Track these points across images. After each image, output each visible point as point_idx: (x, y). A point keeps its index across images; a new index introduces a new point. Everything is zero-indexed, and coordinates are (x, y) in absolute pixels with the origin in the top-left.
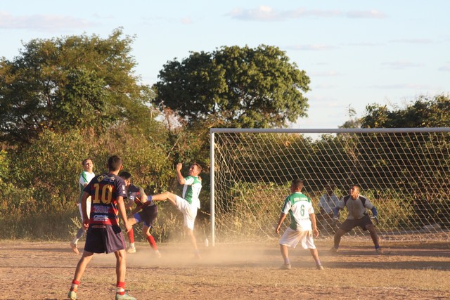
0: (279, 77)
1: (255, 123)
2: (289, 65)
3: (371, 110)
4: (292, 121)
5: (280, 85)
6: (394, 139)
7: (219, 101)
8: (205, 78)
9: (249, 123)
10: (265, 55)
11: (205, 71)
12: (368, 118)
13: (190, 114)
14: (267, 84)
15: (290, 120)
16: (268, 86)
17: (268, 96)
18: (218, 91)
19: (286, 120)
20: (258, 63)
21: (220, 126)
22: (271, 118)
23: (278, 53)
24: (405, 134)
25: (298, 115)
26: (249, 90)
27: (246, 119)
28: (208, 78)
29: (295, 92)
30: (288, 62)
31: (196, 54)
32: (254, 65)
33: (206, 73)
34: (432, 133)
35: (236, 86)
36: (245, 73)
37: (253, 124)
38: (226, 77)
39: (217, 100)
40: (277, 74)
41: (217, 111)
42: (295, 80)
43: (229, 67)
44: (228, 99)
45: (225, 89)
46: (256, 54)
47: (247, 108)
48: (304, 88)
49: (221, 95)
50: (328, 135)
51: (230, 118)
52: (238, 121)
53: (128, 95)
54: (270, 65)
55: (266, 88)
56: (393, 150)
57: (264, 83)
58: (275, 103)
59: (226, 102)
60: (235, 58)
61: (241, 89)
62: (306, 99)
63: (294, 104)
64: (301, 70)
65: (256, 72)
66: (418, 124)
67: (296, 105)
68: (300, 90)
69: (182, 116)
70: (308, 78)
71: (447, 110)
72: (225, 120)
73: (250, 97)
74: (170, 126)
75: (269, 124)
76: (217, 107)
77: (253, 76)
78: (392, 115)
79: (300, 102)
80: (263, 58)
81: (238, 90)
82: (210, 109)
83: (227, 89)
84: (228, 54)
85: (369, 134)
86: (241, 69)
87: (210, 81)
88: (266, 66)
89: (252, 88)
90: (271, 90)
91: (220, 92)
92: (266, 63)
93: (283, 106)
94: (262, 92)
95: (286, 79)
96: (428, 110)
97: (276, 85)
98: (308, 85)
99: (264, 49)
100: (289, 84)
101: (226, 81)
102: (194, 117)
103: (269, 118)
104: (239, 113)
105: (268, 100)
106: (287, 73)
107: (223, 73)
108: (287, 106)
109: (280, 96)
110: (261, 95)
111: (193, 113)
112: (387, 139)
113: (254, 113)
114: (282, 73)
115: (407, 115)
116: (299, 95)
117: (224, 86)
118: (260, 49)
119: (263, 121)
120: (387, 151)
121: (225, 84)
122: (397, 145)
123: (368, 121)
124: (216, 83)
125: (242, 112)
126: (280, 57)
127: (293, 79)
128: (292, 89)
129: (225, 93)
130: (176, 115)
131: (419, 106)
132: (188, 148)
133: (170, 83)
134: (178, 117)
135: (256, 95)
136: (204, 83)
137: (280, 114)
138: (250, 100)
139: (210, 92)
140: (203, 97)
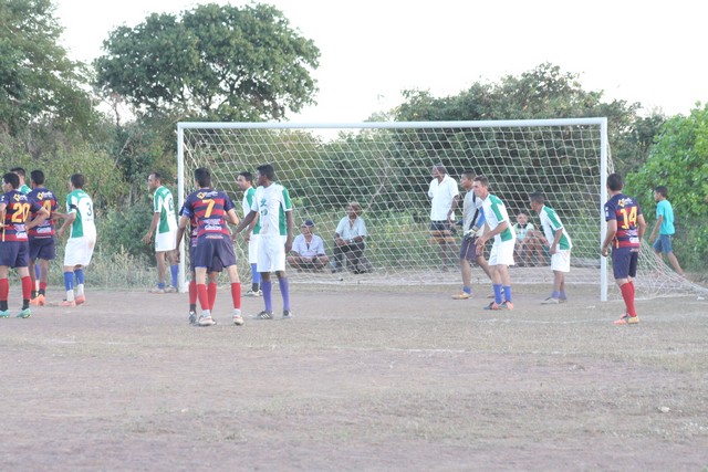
0: (275, 47)
1: (242, 115)
2: (291, 30)
3: (408, 95)
4: (296, 112)
5: (278, 59)
6: (442, 138)
7: (190, 82)
8: (169, 49)
9: (233, 114)
12: (404, 108)
13: (147, 102)
14: (258, 58)
15: (292, 110)
16: (260, 61)
17: (260, 76)
18: (188, 68)
19: (287, 109)
20: (246, 28)
21: (193, 118)
22: (265, 108)
23: (273, 13)
24: (457, 130)
25: (305, 103)
26: (233, 67)
27: (229, 109)
28: (173, 49)
29: (298, 71)
30: (288, 26)
31: (154, 15)
32: (240, 31)
34: (496, 128)
35: (214, 62)
36: (227, 42)
37: (238, 116)
38: (199, 48)
39: (187, 81)
40: (273, 43)
41: (187, 97)
42: (299, 53)
43: (203, 33)
44: (204, 79)
45: (198, 65)
46: (244, 14)
47: (231, 93)
48: (313, 63)
49: (192, 74)
50: (346, 132)
51: (207, 108)
52: (216, 111)
53: (57, 74)
54: (262, 30)
55: (257, 63)
56: (441, 153)
57: (253, 56)
58: (270, 87)
59: (201, 84)
60: (213, 20)
61: (221, 65)
62: (316, 81)
63: (297, 87)
64: (308, 39)
65: (243, 41)
66: (476, 117)
67: (301, 90)
68: (305, 66)
69: (137, 104)
70: (317, 50)
72: (198, 110)
73: (234, 77)
74: (118, 119)
75: (263, 116)
77: (238, 47)
78: (438, 104)
79: (306, 85)
80: (253, 21)
81: (216, 67)
82: (177, 93)
83: (201, 66)
84: (202, 14)
85: (407, 131)
86: (221, 35)
87: (176, 54)
88: (257, 32)
89: (237, 64)
90: (264, 67)
91: (191, 70)
92: (257, 28)
93: (282, 90)
94: (251, 69)
95: (286, 51)
96: (490, 96)
97: (273, 60)
98: (318, 59)
99: (254, 7)
100: (291, 59)
101: (200, 55)
102: (154, 106)
103: (262, 107)
104: (218, 101)
105: (260, 82)
106: (287, 42)
107: (195, 42)
108: (288, 90)
109: (278, 76)
110: (250, 75)
111: (151, 100)
112: (433, 138)
113: (240, 100)
114: (280, 42)
115: (460, 103)
116: (304, 75)
117: (197, 62)
118: (248, 7)
119: (254, 112)
120: (432, 154)
121: (198, 58)
122: (447, 146)
123: (405, 112)
124: (185, 58)
125: (223, 98)
126: (276, 19)
127: (297, 52)
128: (295, 66)
129: (198, 71)
130: (127, 102)
131: (476, 89)
132: (145, 150)
133: (118, 56)
134: (131, 105)
135: (244, 74)
136: (167, 57)
137: (278, 101)
138: (235, 81)
139: (176, 69)
140: (166, 76)
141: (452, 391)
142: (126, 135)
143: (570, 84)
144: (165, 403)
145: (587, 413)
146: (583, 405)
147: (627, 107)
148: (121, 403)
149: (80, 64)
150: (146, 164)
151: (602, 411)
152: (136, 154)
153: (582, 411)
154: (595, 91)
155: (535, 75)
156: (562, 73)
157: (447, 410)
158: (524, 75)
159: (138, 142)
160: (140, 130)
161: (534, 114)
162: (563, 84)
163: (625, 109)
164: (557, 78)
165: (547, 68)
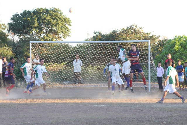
0: (59, 20)
1: (49, 39)
2: (63, 15)
3: (96, 34)
4: (65, 38)
5: (59, 23)
6: (104, 46)
7: (35, 30)
8: (29, 21)
9: (47, 39)
10: (54, 11)
11: (29, 18)
14: (54, 23)
15: (63, 38)
16: (55, 24)
17: (55, 28)
18: (34, 26)
19: (62, 38)
20: (51, 15)
21: (36, 40)
22: (56, 37)
23: (58, 11)
24: (108, 43)
25: (67, 36)
26: (47, 26)
27: (46, 38)
28: (30, 21)
29: (65, 27)
30: (62, 14)
31: (25, 11)
32: (49, 15)
33: (30, 19)
34: (119, 43)
35: (41, 24)
36: (45, 19)
37: (48, 40)
38: (38, 20)
39: (34, 30)
40: (58, 19)
41: (34, 34)
42: (66, 22)
43: (38, 16)
44: (38, 29)
45: (37, 25)
46: (50, 11)
47: (46, 33)
48: (69, 25)
49: (35, 28)
50: (79, 44)
52: (42, 38)
54: (55, 15)
55: (54, 25)
56: (104, 50)
57: (53, 23)
58: (57, 31)
59: (38, 31)
60: (41, 13)
62: (70, 30)
63: (65, 31)
64: (68, 18)
65: (50, 18)
66: (114, 40)
67: (66, 32)
68: (67, 26)
69: (20, 36)
70: (71, 21)
71: (125, 33)
72: (37, 38)
73: (47, 28)
74: (14, 40)
75: (55, 40)
76: (34, 33)
77: (48, 20)
78: (103, 36)
79: (67, 31)
80: (53, 13)
81: (42, 26)
82: (31, 33)
83: (38, 25)
84: (38, 11)
85: (94, 44)
86: (43, 17)
87: (31, 22)
88: (54, 16)
89: (48, 25)
90: (56, 26)
91: (35, 27)
92: (54, 15)
93: (61, 32)
94: (52, 26)
95: (62, 21)
96: (118, 34)
97: (58, 24)
98: (71, 24)
99: (53, 9)
100: (63, 23)
101: (38, 22)
102: (25, 37)
103: (55, 37)
104: (43, 35)
105: (54, 30)
106: (62, 19)
107: (37, 19)
108: (62, 32)
109: (60, 28)
110: (52, 28)
111: (24, 35)
112: (101, 46)
113: (49, 35)
114: (60, 19)
115: (109, 36)
116: (67, 28)
117: (37, 24)
118: (51, 9)
119: (53, 38)
120: (101, 50)
121: (37, 23)
122: (105, 48)
123: (94, 38)
124: (34, 23)
125: (44, 34)
126: (59, 12)
127: (65, 21)
128: (64, 25)
129: (37, 27)
130: (17, 35)
131: (114, 32)
132: (22, 49)
133: (15, 22)
134: (18, 36)
135: (50, 28)
136: (29, 23)
137: (59, 35)
138: (47, 30)
139: (31, 26)
140: (28, 28)
141: (105, 117)
142: (16, 45)
143: (140, 30)
144: (23, 121)
145: (142, 123)
146: (141, 121)
147: (156, 37)
148: (11, 121)
149: (3, 25)
150: (22, 53)
151: (147, 123)
152: (19, 50)
153: (141, 123)
154: (148, 33)
155: (131, 28)
156: (138, 27)
157: (103, 123)
158: (127, 28)
159: (19, 47)
160: (20, 43)
161: (130, 39)
162: (138, 30)
163: (155, 37)
164: (136, 29)
165: (134, 26)
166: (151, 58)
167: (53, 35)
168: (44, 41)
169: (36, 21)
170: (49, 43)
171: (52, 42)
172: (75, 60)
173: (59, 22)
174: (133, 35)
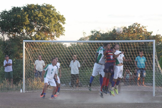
0: (52, 18)
1: (41, 38)
2: (56, 12)
3: (93, 33)
4: (58, 37)
5: (52, 21)
7: (25, 28)
9: (39, 38)
11: (19, 15)
12: (92, 36)
13: (12, 34)
14: (46, 21)
15: (57, 37)
16: (47, 22)
18: (25, 24)
19: (55, 36)
20: (43, 11)
23: (51, 7)
25: (60, 35)
26: (39, 23)
27: (37, 36)
28: (20, 18)
29: (59, 25)
31: (15, 7)
32: (41, 12)
35: (33, 22)
36: (37, 16)
37: (40, 38)
40: (51, 16)
42: (59, 19)
43: (29, 13)
44: (30, 27)
45: (28, 23)
46: (42, 7)
47: (38, 31)
48: (63, 23)
49: (26, 26)
50: (74, 44)
51: (31, 36)
52: (34, 37)
54: (48, 12)
55: (46, 22)
57: (45, 20)
58: (50, 29)
59: (29, 29)
60: (32, 9)
61: (35, 23)
62: (64, 28)
63: (58, 30)
64: (61, 15)
65: (42, 15)
66: (115, 39)
67: (59, 30)
68: (61, 24)
69: (9, 34)
70: (64, 18)
71: (127, 33)
72: (28, 36)
73: (39, 26)
74: (4, 39)
75: (48, 38)
76: (24, 31)
77: (40, 17)
78: (103, 35)
79: (61, 29)
80: (45, 9)
81: (33, 24)
82: (21, 31)
84: (29, 7)
86: (35, 14)
87: (21, 19)
88: (46, 13)
90: (48, 24)
91: (26, 24)
93: (54, 31)
94: (44, 24)
95: (55, 19)
97: (51, 21)
98: (65, 21)
99: (45, 5)
100: (56, 21)
101: (29, 19)
102: (14, 35)
103: (47, 36)
105: (47, 28)
106: (55, 16)
107: (27, 16)
108: (55, 31)
109: (53, 26)
110: (44, 26)
111: (14, 33)
113: (41, 34)
114: (53, 16)
115: (110, 35)
116: (60, 26)
117: (28, 21)
118: (43, 5)
119: (45, 37)
121: (28, 20)
123: (92, 38)
124: (24, 20)
125: (36, 33)
126: (52, 9)
127: (58, 19)
128: (58, 23)
129: (28, 25)
130: (6, 34)
131: (114, 31)
132: (12, 49)
133: (3, 20)
135: (42, 26)
136: (19, 20)
137: (52, 34)
138: (39, 28)
139: (21, 24)
140: (18, 26)
142: (6, 44)
143: (143, 29)
150: (13, 53)
152: (9, 50)
155: (132, 27)
156: (141, 26)
158: (129, 27)
159: (10, 46)
160: (11, 42)
161: (132, 39)
162: (141, 29)
163: (160, 37)
164: (139, 28)
165: (136, 24)
166: (155, 60)
167: (45, 34)
168: (36, 40)
169: (27, 19)
170: (41, 43)
171: (44, 41)
172: (72, 61)
173: (52, 19)
174: (136, 34)
